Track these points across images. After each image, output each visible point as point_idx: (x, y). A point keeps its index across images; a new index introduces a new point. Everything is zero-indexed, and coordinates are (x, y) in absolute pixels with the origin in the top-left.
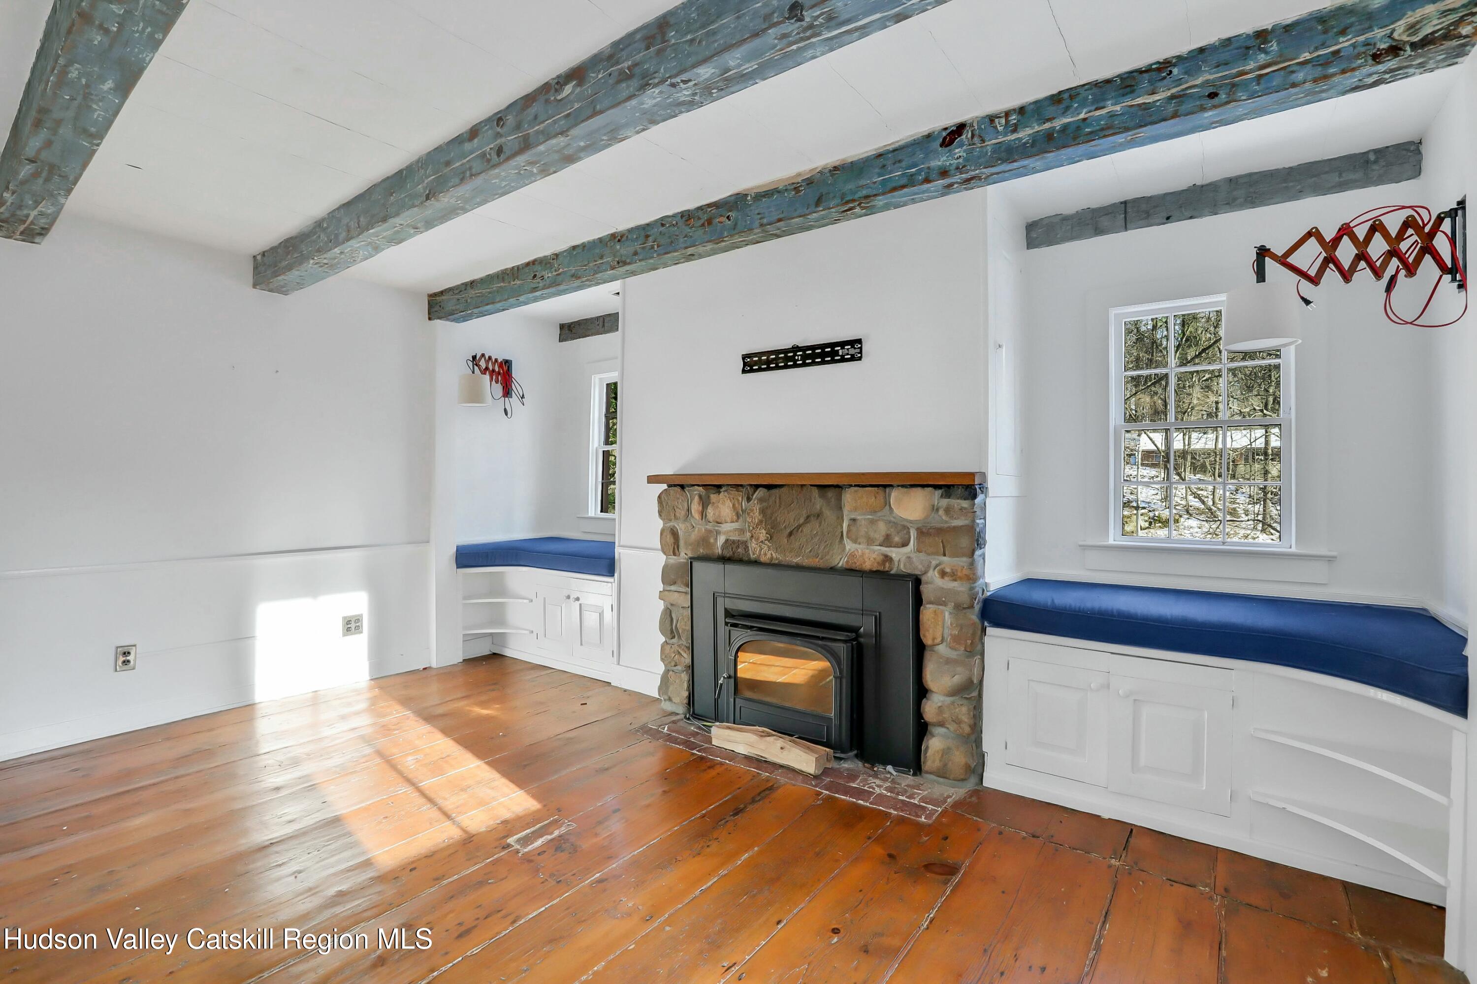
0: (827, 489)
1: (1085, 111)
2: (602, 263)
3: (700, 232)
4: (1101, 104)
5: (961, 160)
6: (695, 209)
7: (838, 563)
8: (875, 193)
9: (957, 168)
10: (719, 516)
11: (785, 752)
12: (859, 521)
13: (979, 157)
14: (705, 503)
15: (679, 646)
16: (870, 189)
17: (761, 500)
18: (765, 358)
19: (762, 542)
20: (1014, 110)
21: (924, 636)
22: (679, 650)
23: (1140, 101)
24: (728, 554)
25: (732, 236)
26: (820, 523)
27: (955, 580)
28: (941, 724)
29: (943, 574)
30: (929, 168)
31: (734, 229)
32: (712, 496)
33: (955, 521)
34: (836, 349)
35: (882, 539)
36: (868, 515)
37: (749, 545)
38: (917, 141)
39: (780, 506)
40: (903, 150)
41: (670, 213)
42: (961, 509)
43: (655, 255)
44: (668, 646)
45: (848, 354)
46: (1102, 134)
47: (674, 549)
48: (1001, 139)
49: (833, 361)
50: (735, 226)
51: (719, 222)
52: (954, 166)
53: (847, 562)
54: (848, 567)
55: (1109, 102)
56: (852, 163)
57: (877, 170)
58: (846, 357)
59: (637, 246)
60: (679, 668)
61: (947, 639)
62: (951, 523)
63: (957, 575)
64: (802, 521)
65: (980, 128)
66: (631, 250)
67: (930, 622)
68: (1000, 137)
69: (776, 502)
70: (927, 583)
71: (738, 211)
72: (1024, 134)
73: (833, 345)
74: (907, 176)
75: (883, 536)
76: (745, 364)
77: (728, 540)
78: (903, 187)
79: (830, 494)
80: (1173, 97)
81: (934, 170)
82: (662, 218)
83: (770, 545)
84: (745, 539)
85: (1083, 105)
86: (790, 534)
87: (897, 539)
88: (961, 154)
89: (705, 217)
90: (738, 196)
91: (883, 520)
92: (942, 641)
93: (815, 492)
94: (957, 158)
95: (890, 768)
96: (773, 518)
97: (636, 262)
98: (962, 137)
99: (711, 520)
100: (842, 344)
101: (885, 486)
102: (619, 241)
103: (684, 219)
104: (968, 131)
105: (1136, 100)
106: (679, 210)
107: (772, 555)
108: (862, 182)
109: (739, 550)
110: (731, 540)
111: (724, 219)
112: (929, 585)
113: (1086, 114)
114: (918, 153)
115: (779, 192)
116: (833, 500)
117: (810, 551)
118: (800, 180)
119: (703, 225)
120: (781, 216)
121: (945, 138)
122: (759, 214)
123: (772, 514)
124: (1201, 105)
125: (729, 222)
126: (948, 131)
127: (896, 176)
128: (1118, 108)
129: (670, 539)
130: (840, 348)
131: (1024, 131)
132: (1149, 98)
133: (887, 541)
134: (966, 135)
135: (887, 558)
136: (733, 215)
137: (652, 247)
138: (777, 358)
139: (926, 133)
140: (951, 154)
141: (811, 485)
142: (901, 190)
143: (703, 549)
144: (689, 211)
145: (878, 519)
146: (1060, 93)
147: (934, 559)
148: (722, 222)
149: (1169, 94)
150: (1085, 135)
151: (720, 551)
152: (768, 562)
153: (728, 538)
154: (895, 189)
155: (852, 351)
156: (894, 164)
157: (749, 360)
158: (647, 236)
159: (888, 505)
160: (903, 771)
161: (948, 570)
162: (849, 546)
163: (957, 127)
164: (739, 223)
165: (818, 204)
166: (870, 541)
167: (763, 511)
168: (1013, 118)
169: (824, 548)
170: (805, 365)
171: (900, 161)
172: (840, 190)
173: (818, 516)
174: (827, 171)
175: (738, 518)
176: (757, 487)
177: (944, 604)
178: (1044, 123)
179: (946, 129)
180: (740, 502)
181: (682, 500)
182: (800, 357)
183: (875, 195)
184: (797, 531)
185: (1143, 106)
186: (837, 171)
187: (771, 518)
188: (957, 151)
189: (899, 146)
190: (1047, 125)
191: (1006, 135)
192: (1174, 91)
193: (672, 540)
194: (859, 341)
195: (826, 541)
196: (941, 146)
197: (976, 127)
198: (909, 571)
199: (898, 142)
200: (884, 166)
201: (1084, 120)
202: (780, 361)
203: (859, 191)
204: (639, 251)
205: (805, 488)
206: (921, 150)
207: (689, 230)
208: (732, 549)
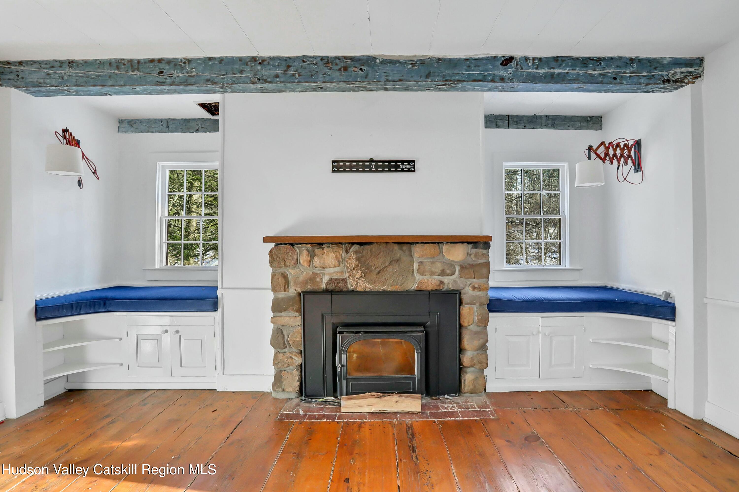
0: (402, 245)
1: (568, 69)
2: (242, 77)
3: (338, 73)
4: (574, 68)
5: (511, 75)
6: (333, 57)
7: (411, 288)
8: (463, 79)
9: (509, 79)
10: (324, 263)
11: (399, 404)
12: (424, 263)
13: (520, 76)
14: (312, 255)
15: (290, 353)
16: (461, 77)
17: (356, 252)
18: (349, 164)
19: (358, 278)
20: (537, 58)
21: (463, 322)
22: (291, 356)
23: (589, 72)
24: (330, 288)
25: (364, 82)
26: (399, 265)
27: (480, 291)
28: (472, 366)
29: (474, 288)
30: (494, 74)
31: (366, 78)
32: (317, 251)
33: (480, 260)
34: (398, 164)
35: (439, 272)
36: (430, 259)
37: (348, 281)
38: (488, 58)
39: (371, 256)
40: (480, 61)
41: (311, 54)
42: (483, 254)
43: (296, 81)
44: (281, 354)
45: (406, 168)
46: (574, 82)
47: (285, 287)
48: (530, 70)
49: (396, 171)
50: (366, 77)
51: (353, 71)
52: (507, 78)
53: (418, 286)
54: (417, 289)
55: (578, 68)
56: (450, 59)
57: (465, 67)
58: (405, 169)
59: (279, 71)
60: (291, 367)
61: (475, 322)
62: (478, 261)
63: (481, 288)
64: (387, 264)
65: (520, 62)
66: (273, 72)
67: (466, 314)
68: (530, 69)
69: (368, 253)
70: (465, 294)
71: (369, 67)
72: (541, 71)
73: (396, 161)
74: (482, 75)
75: (440, 270)
76: (333, 167)
77: (331, 278)
78: (480, 81)
79: (405, 247)
80: (601, 74)
81: (497, 76)
82: (304, 57)
83: (364, 280)
84: (345, 277)
85: (567, 66)
86: (379, 272)
87: (448, 272)
88: (511, 72)
89: (342, 65)
90: (369, 57)
91: (439, 262)
92: (473, 322)
93: (396, 247)
94: (509, 74)
95: (446, 396)
96: (366, 264)
97: (277, 83)
98: (512, 63)
99: (318, 266)
100: (403, 162)
101: (438, 243)
102: (260, 63)
103: (323, 61)
104: (514, 61)
105: (588, 71)
106: (320, 55)
107: (365, 285)
108: (456, 72)
109: (340, 285)
110: (334, 279)
111: (358, 70)
112: (466, 295)
113: (568, 70)
114: (489, 64)
115: (400, 63)
116: (407, 251)
117: (393, 282)
118: (415, 59)
119: (340, 69)
120: (402, 78)
121: (503, 61)
122: (385, 73)
123: (366, 260)
124: (611, 81)
125: (362, 73)
126: (505, 58)
127: (476, 73)
128: (581, 72)
129: (281, 280)
130: (400, 164)
131: (542, 70)
132: (593, 72)
133: (443, 273)
134: (513, 64)
135: (442, 283)
136: (365, 69)
137: (294, 75)
138: (357, 165)
139: (493, 56)
140: (506, 71)
141: (393, 243)
142: (478, 82)
143: (311, 286)
144: (328, 57)
145: (436, 261)
146: (557, 57)
147: (469, 281)
148: (356, 72)
149: (600, 73)
150: (567, 80)
151: (324, 286)
152: (363, 290)
153: (331, 277)
154: (475, 81)
155: (408, 166)
156: (475, 67)
157: (336, 164)
158: (289, 67)
159: (441, 253)
160: (452, 396)
161: (477, 286)
162: (418, 277)
163: (509, 57)
164: (370, 75)
165: (428, 76)
166: (432, 274)
167: (358, 259)
168: (536, 62)
169: (402, 279)
170: (377, 171)
171: (478, 66)
172: (442, 73)
173: (398, 260)
174: (434, 59)
175: (340, 264)
176: (353, 244)
177: (475, 304)
178: (550, 69)
179: (504, 57)
180: (341, 254)
181: (292, 254)
182: (374, 166)
183: (464, 81)
184: (383, 270)
185: (590, 75)
186: (440, 61)
187: (365, 263)
188: (509, 70)
189: (478, 58)
190: (551, 70)
191: (533, 69)
192: (602, 72)
193: (284, 281)
194: (414, 161)
195: (403, 275)
196: (501, 64)
197: (519, 61)
198: (455, 289)
199: (477, 55)
200: (469, 66)
201: (567, 73)
202: (360, 167)
203: (454, 76)
204: (280, 75)
205: (388, 245)
206: (490, 63)
207: (328, 70)
208: (335, 284)
